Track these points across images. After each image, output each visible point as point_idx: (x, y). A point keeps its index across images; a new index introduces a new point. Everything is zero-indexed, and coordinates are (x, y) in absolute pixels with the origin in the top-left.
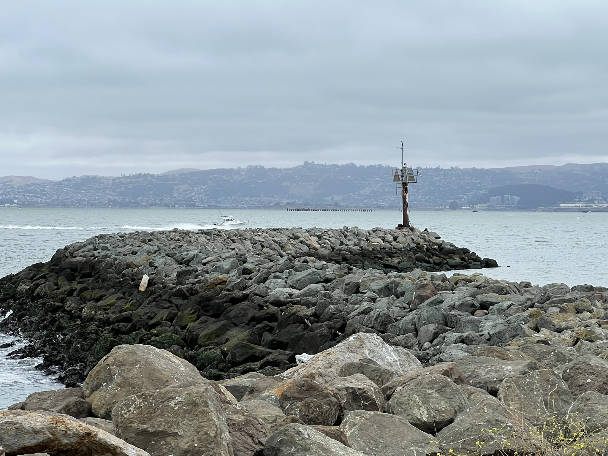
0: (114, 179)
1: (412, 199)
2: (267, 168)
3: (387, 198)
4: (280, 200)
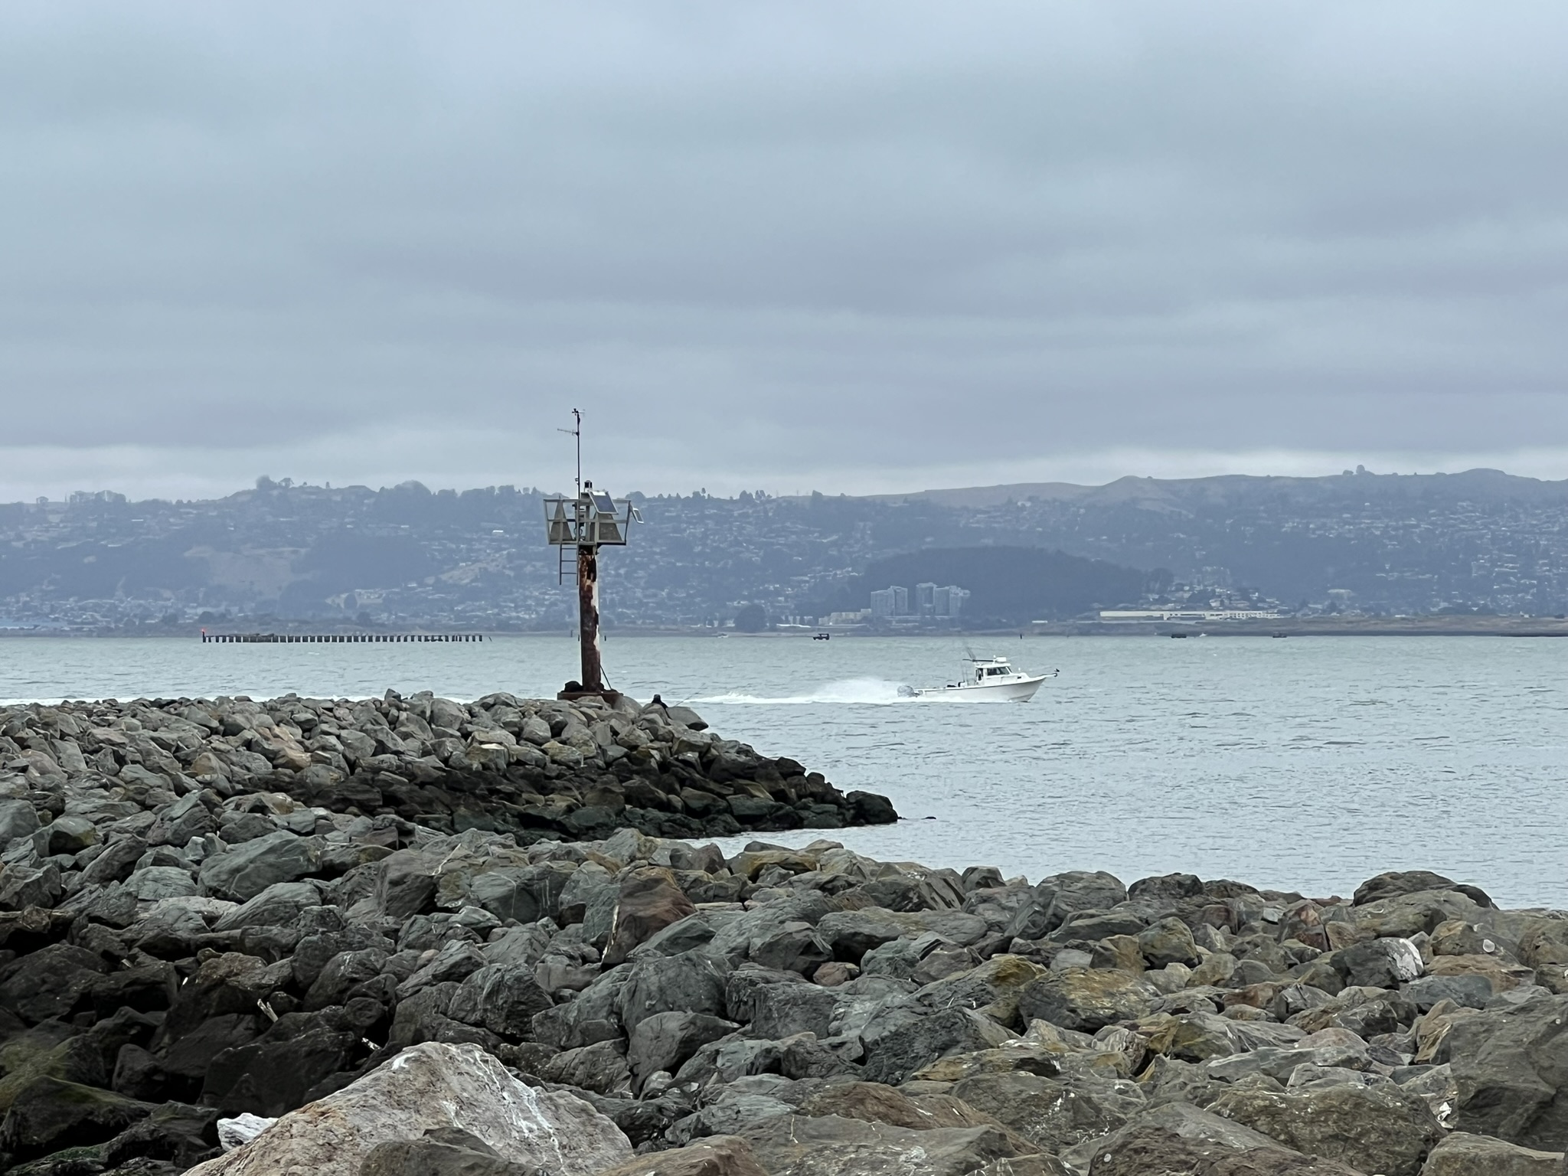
1: (612, 600)
2: (134, 501)
3: (530, 597)
4: (180, 606)
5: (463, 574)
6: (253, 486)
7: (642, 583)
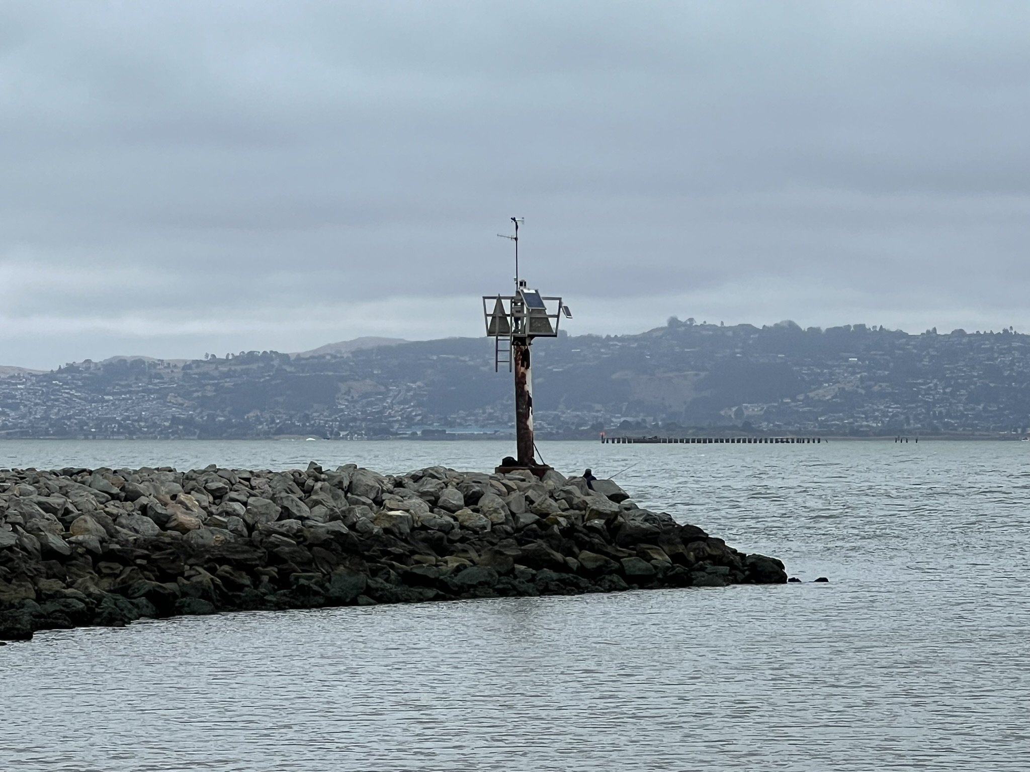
0: (187, 367)
2: (573, 336)
3: (878, 410)
4: (608, 416)
5: (827, 392)
6: (666, 324)
7: (964, 398)
